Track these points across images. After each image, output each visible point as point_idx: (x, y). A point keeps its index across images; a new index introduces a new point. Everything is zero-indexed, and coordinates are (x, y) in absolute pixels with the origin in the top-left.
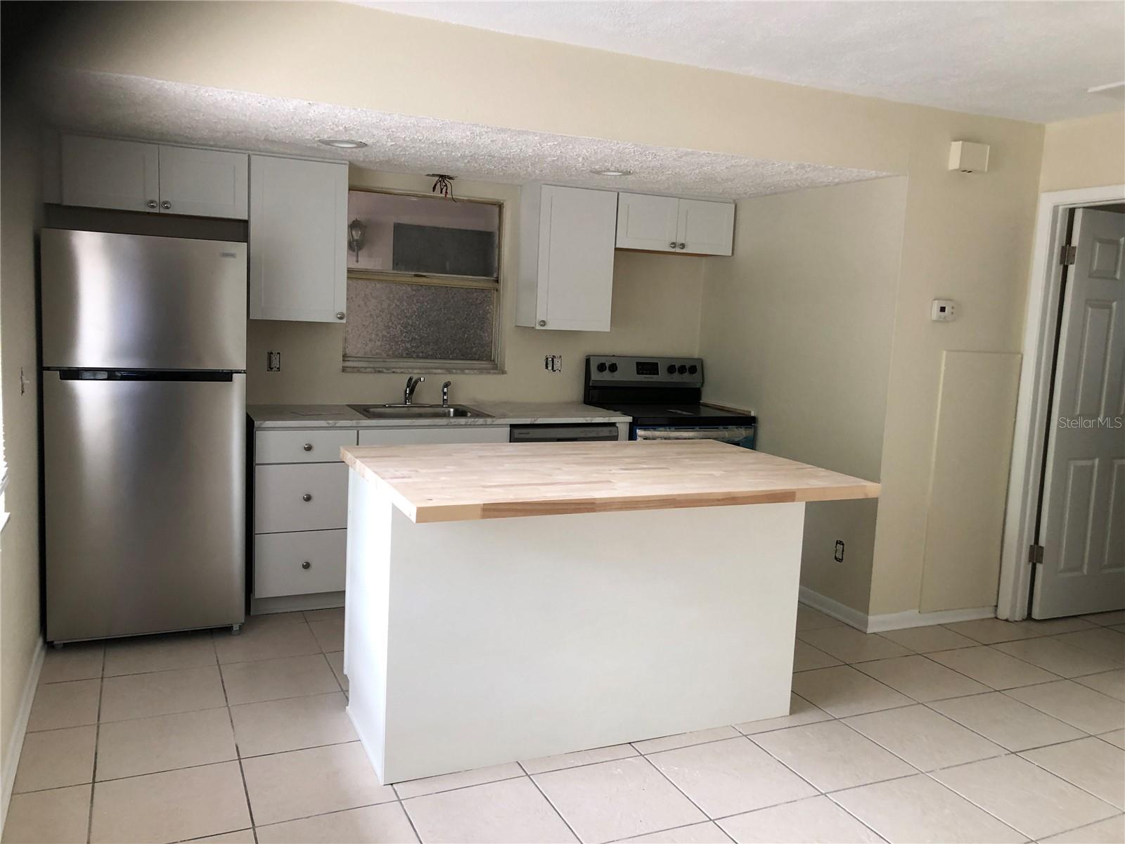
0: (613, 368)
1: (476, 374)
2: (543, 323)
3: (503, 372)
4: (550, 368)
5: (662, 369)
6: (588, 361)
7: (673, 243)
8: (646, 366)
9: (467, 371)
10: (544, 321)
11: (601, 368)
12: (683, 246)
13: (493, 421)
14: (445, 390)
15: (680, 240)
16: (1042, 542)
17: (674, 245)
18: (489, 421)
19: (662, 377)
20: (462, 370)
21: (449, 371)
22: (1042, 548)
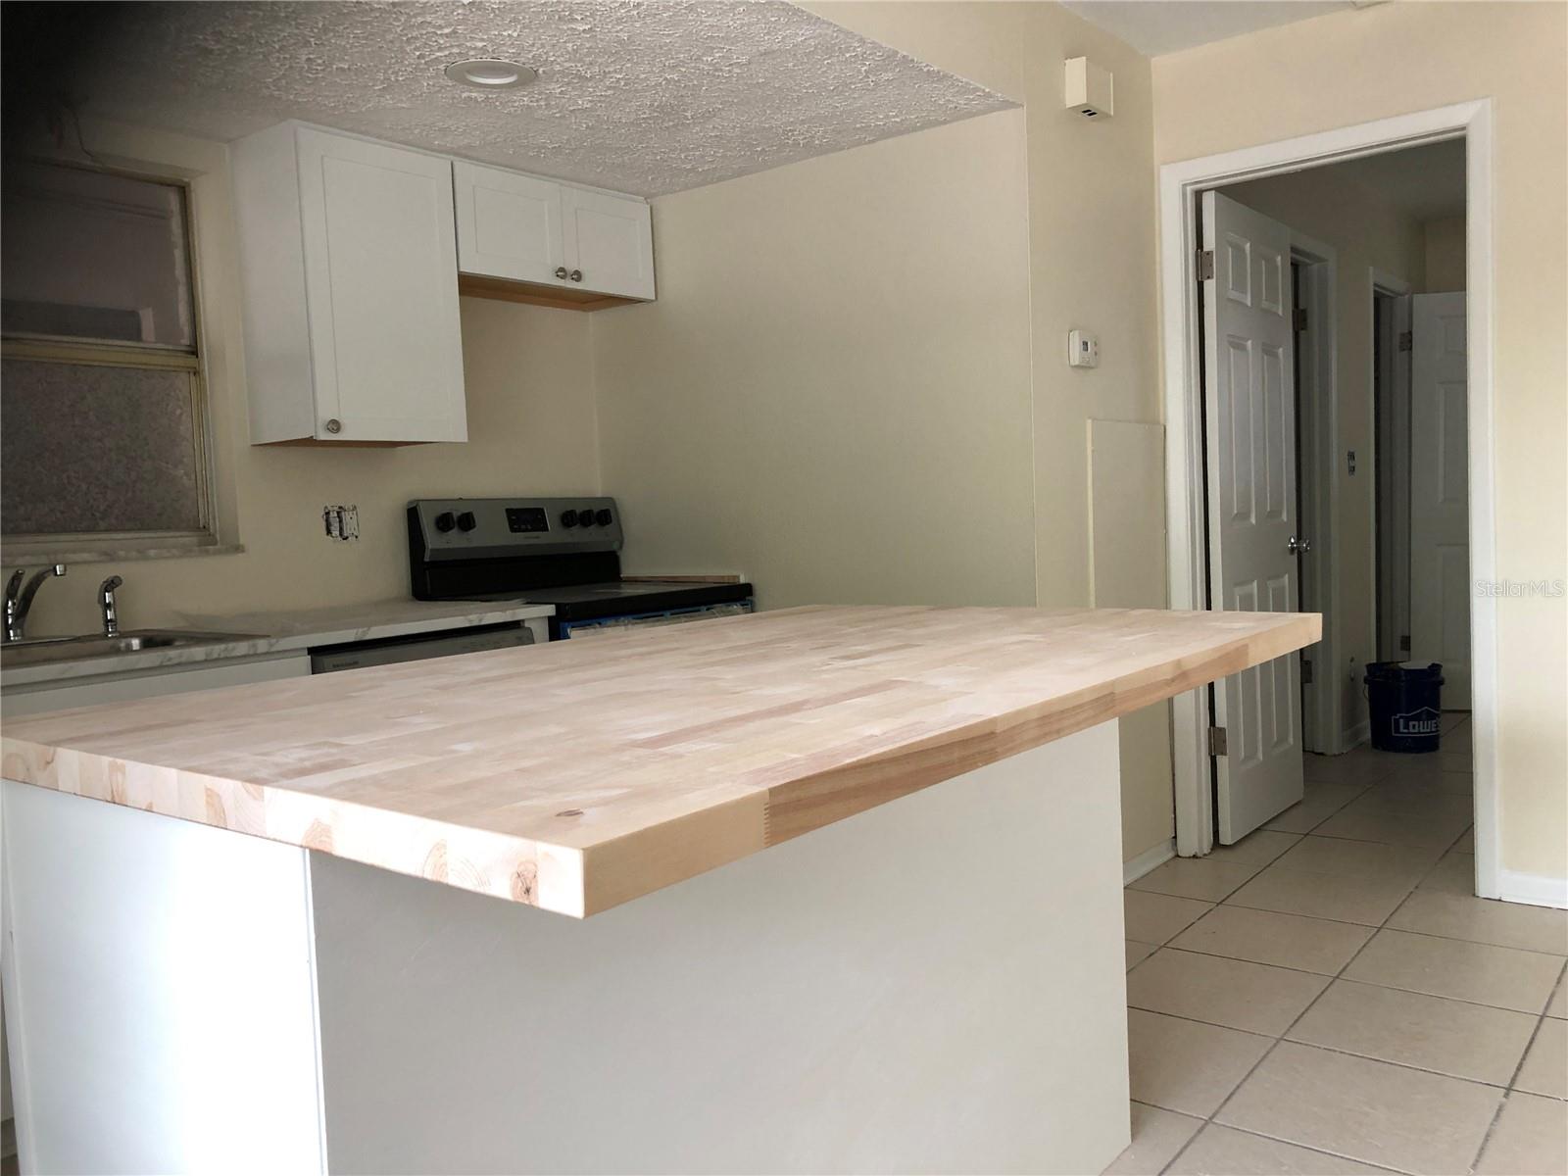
0: (466, 522)
1: (173, 557)
2: (335, 426)
3: (238, 549)
4: (336, 533)
5: (552, 519)
6: (413, 514)
7: (562, 269)
8: (525, 516)
9: (152, 553)
10: (334, 422)
11: (444, 523)
12: (578, 276)
13: (271, 645)
14: (108, 598)
15: (571, 267)
16: (1222, 721)
17: (561, 272)
18: (262, 645)
19: (554, 536)
20: (142, 555)
21: (110, 557)
22: (1222, 730)
